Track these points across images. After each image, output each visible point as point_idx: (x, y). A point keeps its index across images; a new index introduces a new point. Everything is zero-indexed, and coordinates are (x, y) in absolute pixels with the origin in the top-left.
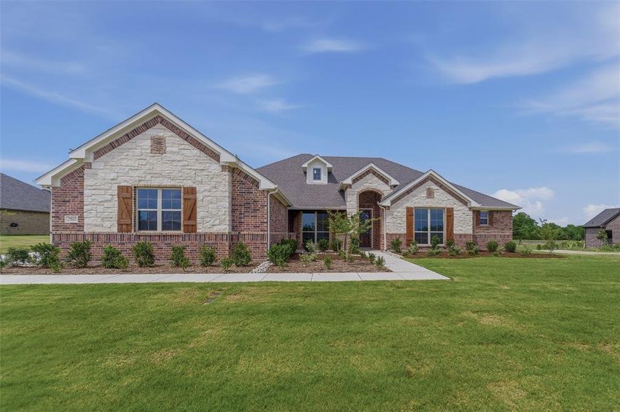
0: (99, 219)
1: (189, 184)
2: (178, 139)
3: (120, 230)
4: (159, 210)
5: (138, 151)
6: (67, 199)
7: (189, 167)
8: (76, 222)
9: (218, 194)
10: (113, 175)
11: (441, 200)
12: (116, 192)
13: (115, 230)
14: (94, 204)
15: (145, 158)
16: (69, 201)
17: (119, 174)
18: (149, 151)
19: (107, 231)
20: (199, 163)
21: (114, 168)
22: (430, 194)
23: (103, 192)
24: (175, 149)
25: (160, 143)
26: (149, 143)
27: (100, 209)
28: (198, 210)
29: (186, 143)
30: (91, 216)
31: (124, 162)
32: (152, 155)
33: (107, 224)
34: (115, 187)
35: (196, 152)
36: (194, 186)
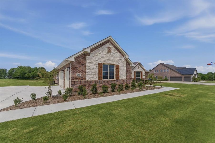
0: (92, 75)
1: (117, 64)
2: (114, 49)
3: (99, 79)
4: (109, 72)
5: (104, 51)
6: (77, 67)
7: (117, 58)
8: (81, 76)
9: (124, 67)
10: (97, 59)
11: (141, 70)
12: (98, 65)
13: (97, 79)
14: (91, 70)
15: (106, 54)
16: (78, 68)
17: (99, 59)
18: (107, 52)
19: (95, 79)
20: (120, 57)
21: (97, 56)
22: (138, 68)
23: (93, 65)
24: (114, 52)
25: (110, 49)
26: (107, 49)
27: (93, 71)
28: (120, 72)
29: (116, 50)
30: (89, 74)
31: (100, 55)
32: (108, 53)
33: (95, 77)
34: (97, 63)
35: (119, 54)
36: (119, 64)
